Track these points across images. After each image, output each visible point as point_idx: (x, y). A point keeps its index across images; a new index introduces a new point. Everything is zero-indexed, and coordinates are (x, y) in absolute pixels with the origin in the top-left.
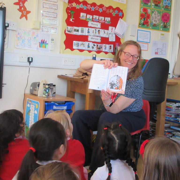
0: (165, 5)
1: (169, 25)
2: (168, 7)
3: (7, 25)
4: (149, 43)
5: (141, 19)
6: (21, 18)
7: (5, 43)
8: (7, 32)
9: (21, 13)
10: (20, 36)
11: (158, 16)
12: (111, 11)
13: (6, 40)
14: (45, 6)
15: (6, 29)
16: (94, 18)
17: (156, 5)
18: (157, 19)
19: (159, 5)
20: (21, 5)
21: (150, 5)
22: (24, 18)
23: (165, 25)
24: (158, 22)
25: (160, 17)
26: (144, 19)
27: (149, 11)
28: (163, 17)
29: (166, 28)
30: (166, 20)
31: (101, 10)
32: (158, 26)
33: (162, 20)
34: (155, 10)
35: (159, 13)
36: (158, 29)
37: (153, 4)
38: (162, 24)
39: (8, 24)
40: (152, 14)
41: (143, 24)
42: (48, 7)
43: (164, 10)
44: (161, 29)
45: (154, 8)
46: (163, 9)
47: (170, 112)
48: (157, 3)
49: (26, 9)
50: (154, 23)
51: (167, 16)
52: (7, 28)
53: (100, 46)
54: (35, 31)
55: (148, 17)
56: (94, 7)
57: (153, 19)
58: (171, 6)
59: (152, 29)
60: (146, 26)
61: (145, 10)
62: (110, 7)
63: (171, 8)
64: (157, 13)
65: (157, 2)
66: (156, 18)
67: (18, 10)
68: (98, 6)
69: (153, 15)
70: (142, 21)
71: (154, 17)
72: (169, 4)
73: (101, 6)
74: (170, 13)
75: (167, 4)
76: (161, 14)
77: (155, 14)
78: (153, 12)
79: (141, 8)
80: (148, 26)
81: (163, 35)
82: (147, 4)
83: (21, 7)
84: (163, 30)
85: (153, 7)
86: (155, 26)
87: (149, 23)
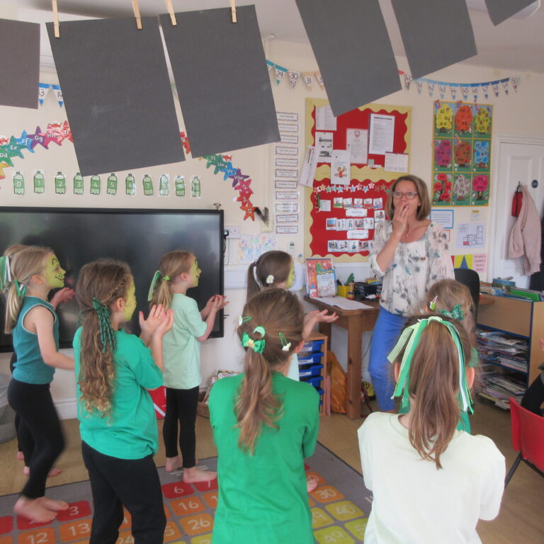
0: (478, 162)
1: (488, 195)
2: (484, 166)
3: (226, 233)
4: (452, 228)
5: (435, 192)
6: (245, 218)
7: (225, 258)
8: (227, 242)
9: (244, 212)
10: (246, 245)
11: (467, 183)
12: (383, 187)
13: (226, 254)
14: (279, 196)
15: (225, 239)
16: (355, 202)
17: (461, 166)
18: (464, 189)
19: (466, 164)
20: (245, 201)
21: (451, 168)
22: (250, 218)
23: (480, 195)
24: (466, 192)
25: (470, 185)
26: (441, 192)
27: (450, 178)
28: (475, 183)
29: (481, 199)
30: (482, 188)
31: (366, 189)
32: (467, 200)
33: (474, 189)
34: (459, 174)
35: (467, 177)
36: (468, 204)
37: (456, 165)
38: (474, 195)
39: (228, 232)
40: (455, 181)
41: (440, 200)
42: (283, 196)
43: (477, 171)
44: (473, 203)
45: (458, 170)
46: (475, 170)
47: (485, 347)
48: (463, 163)
49: (252, 205)
50: (459, 194)
51: (482, 180)
52: (227, 237)
53: (365, 244)
54: (266, 235)
55: (449, 187)
56: (355, 186)
57: (456, 189)
58: (489, 163)
59: (457, 204)
60: (444, 201)
61: (442, 177)
62: (382, 182)
63: (489, 167)
64: (463, 178)
65: (462, 160)
66: (462, 186)
67: (241, 208)
68: (361, 183)
69: (457, 182)
70: (438, 196)
71: (459, 186)
72: (485, 159)
73: (367, 182)
74: (489, 174)
75: (481, 161)
76: (472, 178)
77: (460, 181)
78: (457, 177)
79: (435, 174)
80: (448, 201)
81: (477, 211)
82: (446, 166)
83: (244, 204)
84: (476, 204)
85: (456, 169)
86: (461, 201)
87: (451, 197)
